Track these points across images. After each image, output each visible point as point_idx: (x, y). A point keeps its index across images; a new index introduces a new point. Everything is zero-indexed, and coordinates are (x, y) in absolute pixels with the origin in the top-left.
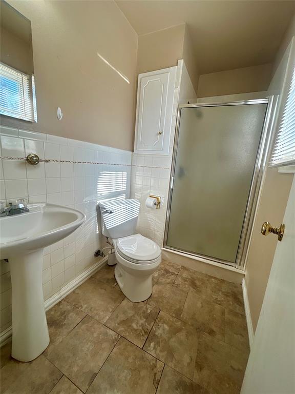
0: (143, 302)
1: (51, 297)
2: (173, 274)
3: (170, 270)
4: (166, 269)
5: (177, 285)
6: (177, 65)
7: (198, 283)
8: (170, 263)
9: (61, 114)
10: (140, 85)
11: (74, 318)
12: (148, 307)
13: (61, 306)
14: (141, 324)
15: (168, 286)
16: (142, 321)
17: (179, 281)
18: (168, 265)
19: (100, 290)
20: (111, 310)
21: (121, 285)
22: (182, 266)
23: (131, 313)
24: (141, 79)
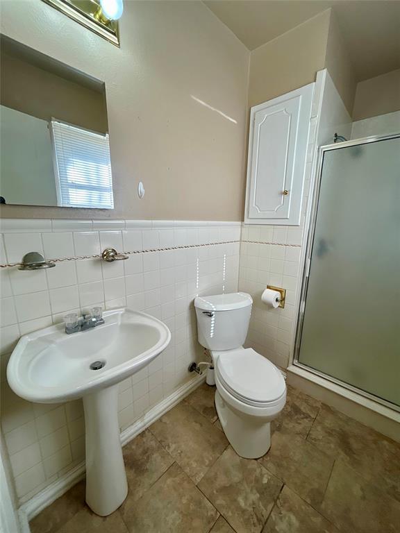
0: (256, 459)
1: (132, 424)
2: (307, 417)
3: (302, 408)
4: (295, 405)
5: (315, 439)
6: (315, 81)
7: (355, 445)
8: (301, 393)
9: (143, 190)
10: (254, 123)
11: (158, 463)
12: (264, 472)
13: (145, 440)
14: (251, 502)
15: (298, 438)
16: (254, 497)
17: (318, 433)
18: (298, 397)
19: (194, 423)
20: (207, 462)
21: (223, 422)
22: (323, 404)
23: (236, 476)
24: (255, 114)
